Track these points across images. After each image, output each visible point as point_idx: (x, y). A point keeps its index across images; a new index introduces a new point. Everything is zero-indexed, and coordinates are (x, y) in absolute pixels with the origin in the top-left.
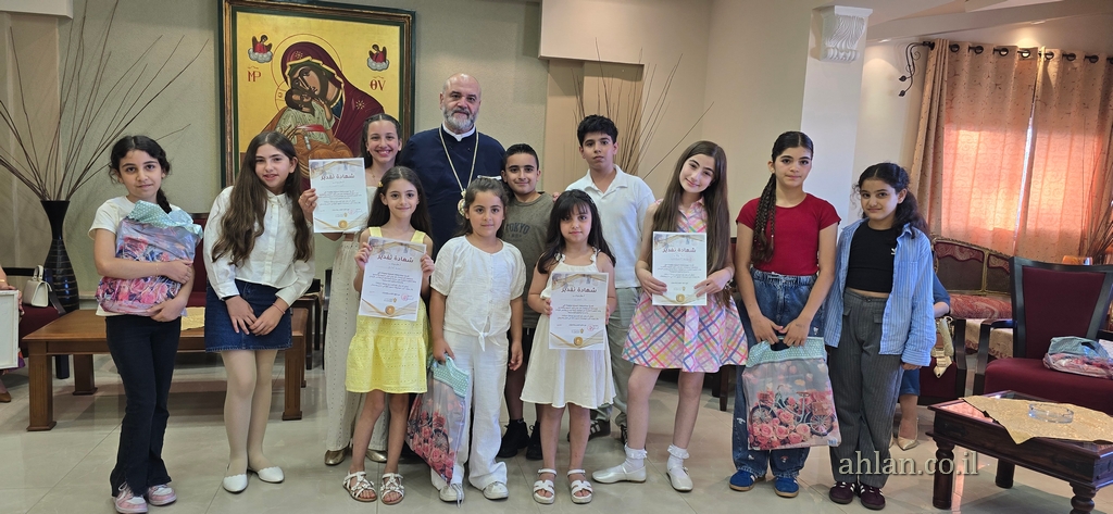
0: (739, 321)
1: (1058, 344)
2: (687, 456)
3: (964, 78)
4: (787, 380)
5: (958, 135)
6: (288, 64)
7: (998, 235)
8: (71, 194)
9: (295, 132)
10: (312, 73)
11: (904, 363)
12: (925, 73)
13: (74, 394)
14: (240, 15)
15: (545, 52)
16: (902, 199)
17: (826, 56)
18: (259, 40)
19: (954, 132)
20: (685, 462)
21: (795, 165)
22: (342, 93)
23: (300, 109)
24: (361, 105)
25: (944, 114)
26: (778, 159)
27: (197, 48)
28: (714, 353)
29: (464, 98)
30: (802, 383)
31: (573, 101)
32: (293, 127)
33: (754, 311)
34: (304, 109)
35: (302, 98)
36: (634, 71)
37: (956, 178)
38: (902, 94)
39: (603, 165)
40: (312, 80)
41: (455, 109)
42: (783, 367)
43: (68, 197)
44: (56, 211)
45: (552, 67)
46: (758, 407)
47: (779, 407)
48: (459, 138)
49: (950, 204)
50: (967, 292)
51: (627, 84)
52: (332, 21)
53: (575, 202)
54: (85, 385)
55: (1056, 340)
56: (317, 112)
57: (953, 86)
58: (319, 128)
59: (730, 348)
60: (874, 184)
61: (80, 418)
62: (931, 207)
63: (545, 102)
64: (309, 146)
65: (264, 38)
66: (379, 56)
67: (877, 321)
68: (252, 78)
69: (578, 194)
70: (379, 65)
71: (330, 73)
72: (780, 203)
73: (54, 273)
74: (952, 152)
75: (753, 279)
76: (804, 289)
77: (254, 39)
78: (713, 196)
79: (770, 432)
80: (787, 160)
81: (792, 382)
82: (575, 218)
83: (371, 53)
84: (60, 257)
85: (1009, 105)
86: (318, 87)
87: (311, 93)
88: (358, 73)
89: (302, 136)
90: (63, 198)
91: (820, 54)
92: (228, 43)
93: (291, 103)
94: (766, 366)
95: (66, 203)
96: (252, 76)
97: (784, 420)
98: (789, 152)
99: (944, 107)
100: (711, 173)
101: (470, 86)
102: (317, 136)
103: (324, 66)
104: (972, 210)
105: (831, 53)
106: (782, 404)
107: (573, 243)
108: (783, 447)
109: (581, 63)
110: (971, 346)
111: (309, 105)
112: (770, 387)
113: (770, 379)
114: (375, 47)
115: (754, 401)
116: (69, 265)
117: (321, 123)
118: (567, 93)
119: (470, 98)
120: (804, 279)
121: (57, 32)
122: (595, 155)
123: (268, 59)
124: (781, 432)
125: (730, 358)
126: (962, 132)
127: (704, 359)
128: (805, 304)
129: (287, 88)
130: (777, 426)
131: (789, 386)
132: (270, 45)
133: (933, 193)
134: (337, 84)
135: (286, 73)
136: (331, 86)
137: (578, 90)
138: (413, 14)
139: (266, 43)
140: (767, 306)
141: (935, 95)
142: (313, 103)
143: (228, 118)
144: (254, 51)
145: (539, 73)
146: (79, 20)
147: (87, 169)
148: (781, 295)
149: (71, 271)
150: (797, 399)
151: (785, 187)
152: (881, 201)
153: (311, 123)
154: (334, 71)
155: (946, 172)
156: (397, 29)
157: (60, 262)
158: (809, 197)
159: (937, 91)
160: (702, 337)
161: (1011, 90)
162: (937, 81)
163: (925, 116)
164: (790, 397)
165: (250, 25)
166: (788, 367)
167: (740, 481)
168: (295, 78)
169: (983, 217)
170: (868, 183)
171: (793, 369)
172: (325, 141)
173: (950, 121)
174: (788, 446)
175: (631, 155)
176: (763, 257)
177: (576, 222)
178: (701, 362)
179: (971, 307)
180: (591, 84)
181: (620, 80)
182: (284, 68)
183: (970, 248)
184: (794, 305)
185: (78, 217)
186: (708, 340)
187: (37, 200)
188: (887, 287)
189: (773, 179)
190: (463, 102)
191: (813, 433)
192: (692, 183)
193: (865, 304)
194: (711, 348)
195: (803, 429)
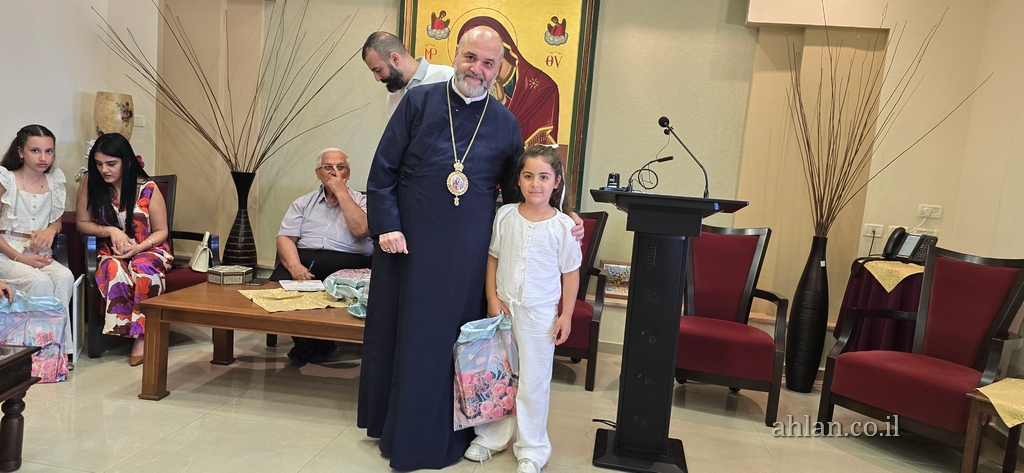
8: (256, 168)
13: (212, 363)
15: (753, 17)
18: (438, 16)
22: (516, 70)
24: (534, 84)
41: (468, 73)
43: (254, 170)
44: (243, 181)
45: (761, 36)
48: (468, 102)
65: (443, 13)
66: (558, 29)
70: (557, 39)
71: (505, 48)
73: (237, 241)
77: (433, 15)
83: (549, 27)
84: (243, 226)
88: (534, 49)
92: (409, 19)
95: (253, 174)
96: (428, 53)
109: (801, 29)
114: (555, 19)
116: (251, 234)
118: (780, 68)
119: (487, 63)
121: (264, 15)
132: (448, 21)
134: (511, 61)
136: (505, 63)
137: (794, 63)
139: (444, 19)
144: (433, 28)
149: (252, 241)
157: (242, 232)
180: (812, 55)
187: (229, 171)
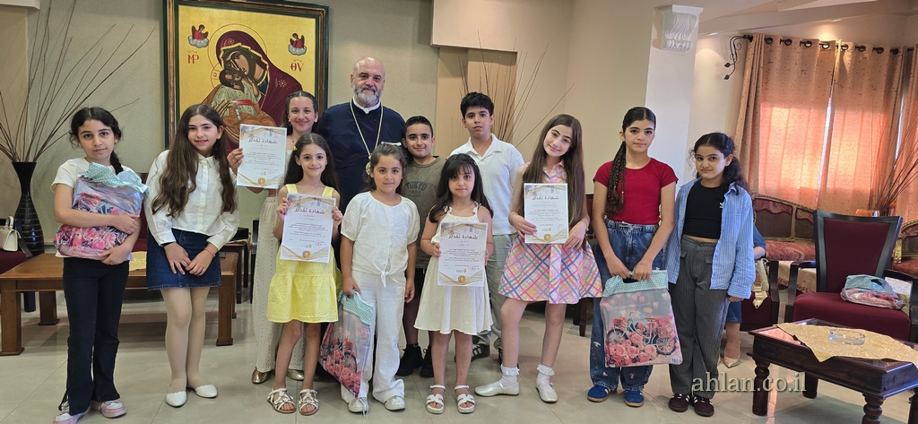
0: (594, 261)
1: (853, 281)
2: (553, 373)
3: (776, 65)
4: (637, 308)
5: (771, 112)
6: (222, 49)
7: (803, 192)
8: (38, 156)
9: (227, 106)
10: (242, 56)
11: (730, 296)
12: (745, 61)
13: (39, 324)
14: (181, 8)
15: (435, 41)
16: (729, 163)
17: (665, 46)
18: (197, 29)
19: (768, 109)
20: (552, 379)
21: (641, 135)
22: (267, 73)
23: (232, 87)
24: (283, 84)
25: (760, 94)
26: (628, 129)
27: (147, 35)
28: (574, 287)
29: (371, 78)
30: (650, 311)
31: (459, 81)
32: (226, 101)
33: (609, 253)
34: (236, 86)
35: (233, 78)
36: (510, 57)
37: (770, 146)
38: (727, 77)
39: (481, 133)
40: (242, 62)
41: (364, 86)
42: (634, 297)
43: (35, 159)
44: (24, 171)
45: (441, 53)
46: (613, 331)
47: (630, 331)
48: (367, 111)
49: (765, 167)
50: (779, 239)
51: (504, 68)
52: (259, 14)
53: (461, 164)
54: (49, 317)
55: (851, 277)
56: (246, 89)
57: (767, 72)
58: (248, 103)
59: (588, 284)
60: (707, 150)
61: (44, 345)
62: (750, 169)
63: (435, 82)
64: (239, 117)
65: (202, 27)
66: (298, 43)
67: (708, 262)
68: (191, 61)
69: (464, 158)
70: (298, 51)
71: (257, 56)
72: (629, 165)
73: (23, 222)
74: (767, 125)
75: (607, 227)
76: (648, 236)
77: (193, 28)
78: (571, 160)
79: (623, 351)
80: (635, 131)
81: (641, 310)
82: (461, 177)
83: (291, 41)
84: (28, 209)
85: (813, 87)
86: (247, 68)
87: (241, 73)
88: (280, 57)
89: (233, 108)
90: (31, 160)
91: (661, 44)
92: (171, 31)
93: (224, 82)
94: (619, 296)
95: (33, 165)
96: (191, 59)
97: (635, 342)
98: (636, 124)
99: (760, 89)
100: (569, 140)
101: (375, 67)
102: (246, 108)
103: (252, 51)
104: (783, 172)
105: (669, 43)
106: (633, 328)
107: (459, 198)
108: (634, 365)
109: (466, 50)
110: (783, 283)
111: (239, 83)
112: (623, 313)
113: (624, 307)
114: (295, 35)
115: (609, 326)
116: (36, 216)
117: (249, 98)
118: (454, 75)
119: (376, 78)
120: (648, 227)
121: (27, 21)
122: (475, 125)
123: (205, 44)
124: (632, 351)
125: (588, 292)
126: (775, 109)
127: (566, 293)
128: (648, 247)
129: (221, 69)
130: (629, 346)
131: (638, 312)
132: (207, 33)
133: (751, 158)
134: (263, 66)
135: (220, 56)
136: (258, 67)
137: (463, 72)
138: (327, 9)
139: (204, 32)
140: (618, 249)
141: (753, 79)
142: (243, 81)
143: (171, 94)
144: (194, 38)
145: (430, 58)
146: (44, 11)
147: (51, 136)
148: (630, 240)
149: (38, 222)
150: (645, 323)
151: (633, 152)
152: (712, 164)
153: (241, 98)
154: (260, 55)
155: (762, 141)
156: (313, 20)
157: (28, 214)
158: (653, 161)
159: (755, 76)
160: (564, 274)
161: (814, 76)
162: (754, 67)
163: (745, 95)
164: (640, 322)
165: (191, 17)
166: (638, 297)
167: (596, 394)
168: (227, 61)
169: (792, 178)
170: (701, 148)
171: (642, 299)
172: (253, 113)
173: (765, 100)
174: (638, 364)
175: (506, 126)
176: (615, 209)
177: (462, 181)
178: (564, 295)
179: (783, 250)
180: (474, 67)
181: (498, 65)
182: (218, 53)
183: (781, 203)
184: (640, 248)
185: (44, 175)
186: (569, 277)
187: (9, 161)
188: (716, 233)
189: (624, 146)
190: (370, 81)
191: (658, 353)
192: (554, 149)
193: (699, 248)
194: (571, 284)
195: (650, 349)
